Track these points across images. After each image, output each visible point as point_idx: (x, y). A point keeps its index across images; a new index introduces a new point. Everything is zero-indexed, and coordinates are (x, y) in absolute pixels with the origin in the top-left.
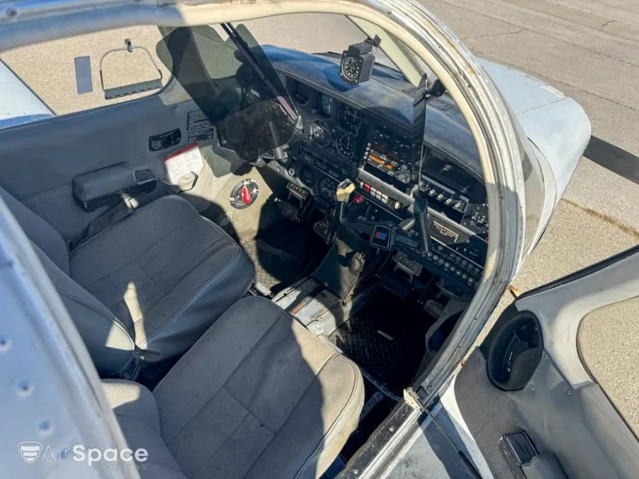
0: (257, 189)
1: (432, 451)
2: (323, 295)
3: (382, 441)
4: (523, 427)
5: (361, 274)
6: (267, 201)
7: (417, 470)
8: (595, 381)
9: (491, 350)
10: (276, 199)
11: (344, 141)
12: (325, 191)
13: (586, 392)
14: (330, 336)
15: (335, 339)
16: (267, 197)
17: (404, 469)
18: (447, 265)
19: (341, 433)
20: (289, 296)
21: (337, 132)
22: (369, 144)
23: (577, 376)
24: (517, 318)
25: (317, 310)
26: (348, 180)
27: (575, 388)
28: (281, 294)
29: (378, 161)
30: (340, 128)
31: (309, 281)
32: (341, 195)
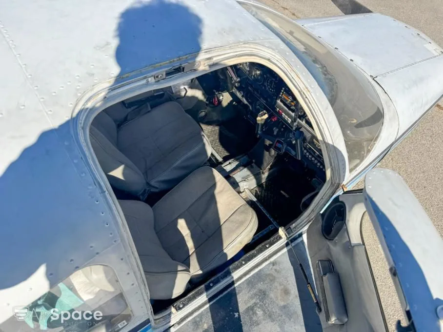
0: (223, 96)
1: (289, 261)
2: (252, 167)
3: (261, 251)
4: (331, 259)
5: (276, 157)
6: (229, 104)
7: (278, 268)
8: (364, 244)
9: (326, 216)
10: (234, 103)
11: (271, 82)
12: (258, 108)
13: (356, 248)
14: (252, 190)
15: (255, 192)
16: (229, 102)
17: (271, 266)
18: (319, 164)
19: (241, 243)
20: (232, 164)
21: (267, 77)
22: (283, 89)
23: (355, 239)
24: (338, 204)
25: (246, 175)
26: (265, 111)
27: (352, 245)
28: (228, 162)
29: (287, 99)
30: (268, 75)
31: (245, 157)
32: (259, 120)
